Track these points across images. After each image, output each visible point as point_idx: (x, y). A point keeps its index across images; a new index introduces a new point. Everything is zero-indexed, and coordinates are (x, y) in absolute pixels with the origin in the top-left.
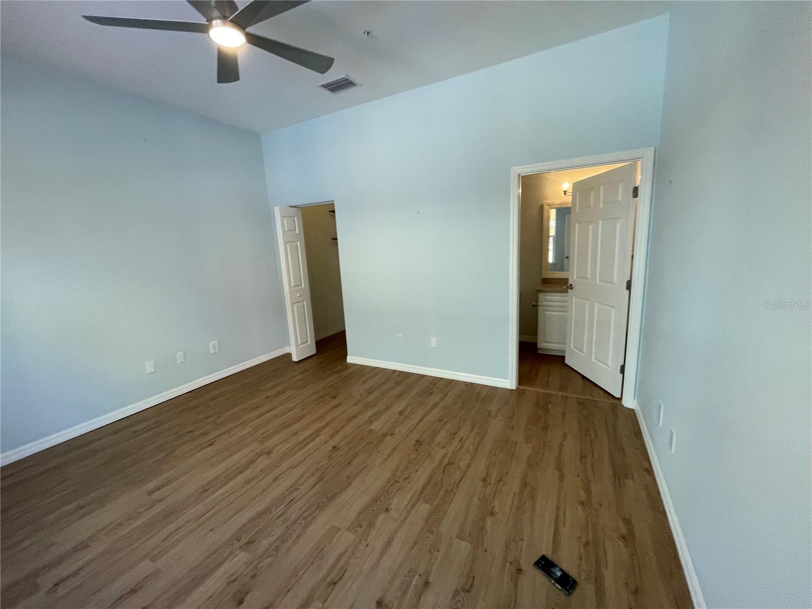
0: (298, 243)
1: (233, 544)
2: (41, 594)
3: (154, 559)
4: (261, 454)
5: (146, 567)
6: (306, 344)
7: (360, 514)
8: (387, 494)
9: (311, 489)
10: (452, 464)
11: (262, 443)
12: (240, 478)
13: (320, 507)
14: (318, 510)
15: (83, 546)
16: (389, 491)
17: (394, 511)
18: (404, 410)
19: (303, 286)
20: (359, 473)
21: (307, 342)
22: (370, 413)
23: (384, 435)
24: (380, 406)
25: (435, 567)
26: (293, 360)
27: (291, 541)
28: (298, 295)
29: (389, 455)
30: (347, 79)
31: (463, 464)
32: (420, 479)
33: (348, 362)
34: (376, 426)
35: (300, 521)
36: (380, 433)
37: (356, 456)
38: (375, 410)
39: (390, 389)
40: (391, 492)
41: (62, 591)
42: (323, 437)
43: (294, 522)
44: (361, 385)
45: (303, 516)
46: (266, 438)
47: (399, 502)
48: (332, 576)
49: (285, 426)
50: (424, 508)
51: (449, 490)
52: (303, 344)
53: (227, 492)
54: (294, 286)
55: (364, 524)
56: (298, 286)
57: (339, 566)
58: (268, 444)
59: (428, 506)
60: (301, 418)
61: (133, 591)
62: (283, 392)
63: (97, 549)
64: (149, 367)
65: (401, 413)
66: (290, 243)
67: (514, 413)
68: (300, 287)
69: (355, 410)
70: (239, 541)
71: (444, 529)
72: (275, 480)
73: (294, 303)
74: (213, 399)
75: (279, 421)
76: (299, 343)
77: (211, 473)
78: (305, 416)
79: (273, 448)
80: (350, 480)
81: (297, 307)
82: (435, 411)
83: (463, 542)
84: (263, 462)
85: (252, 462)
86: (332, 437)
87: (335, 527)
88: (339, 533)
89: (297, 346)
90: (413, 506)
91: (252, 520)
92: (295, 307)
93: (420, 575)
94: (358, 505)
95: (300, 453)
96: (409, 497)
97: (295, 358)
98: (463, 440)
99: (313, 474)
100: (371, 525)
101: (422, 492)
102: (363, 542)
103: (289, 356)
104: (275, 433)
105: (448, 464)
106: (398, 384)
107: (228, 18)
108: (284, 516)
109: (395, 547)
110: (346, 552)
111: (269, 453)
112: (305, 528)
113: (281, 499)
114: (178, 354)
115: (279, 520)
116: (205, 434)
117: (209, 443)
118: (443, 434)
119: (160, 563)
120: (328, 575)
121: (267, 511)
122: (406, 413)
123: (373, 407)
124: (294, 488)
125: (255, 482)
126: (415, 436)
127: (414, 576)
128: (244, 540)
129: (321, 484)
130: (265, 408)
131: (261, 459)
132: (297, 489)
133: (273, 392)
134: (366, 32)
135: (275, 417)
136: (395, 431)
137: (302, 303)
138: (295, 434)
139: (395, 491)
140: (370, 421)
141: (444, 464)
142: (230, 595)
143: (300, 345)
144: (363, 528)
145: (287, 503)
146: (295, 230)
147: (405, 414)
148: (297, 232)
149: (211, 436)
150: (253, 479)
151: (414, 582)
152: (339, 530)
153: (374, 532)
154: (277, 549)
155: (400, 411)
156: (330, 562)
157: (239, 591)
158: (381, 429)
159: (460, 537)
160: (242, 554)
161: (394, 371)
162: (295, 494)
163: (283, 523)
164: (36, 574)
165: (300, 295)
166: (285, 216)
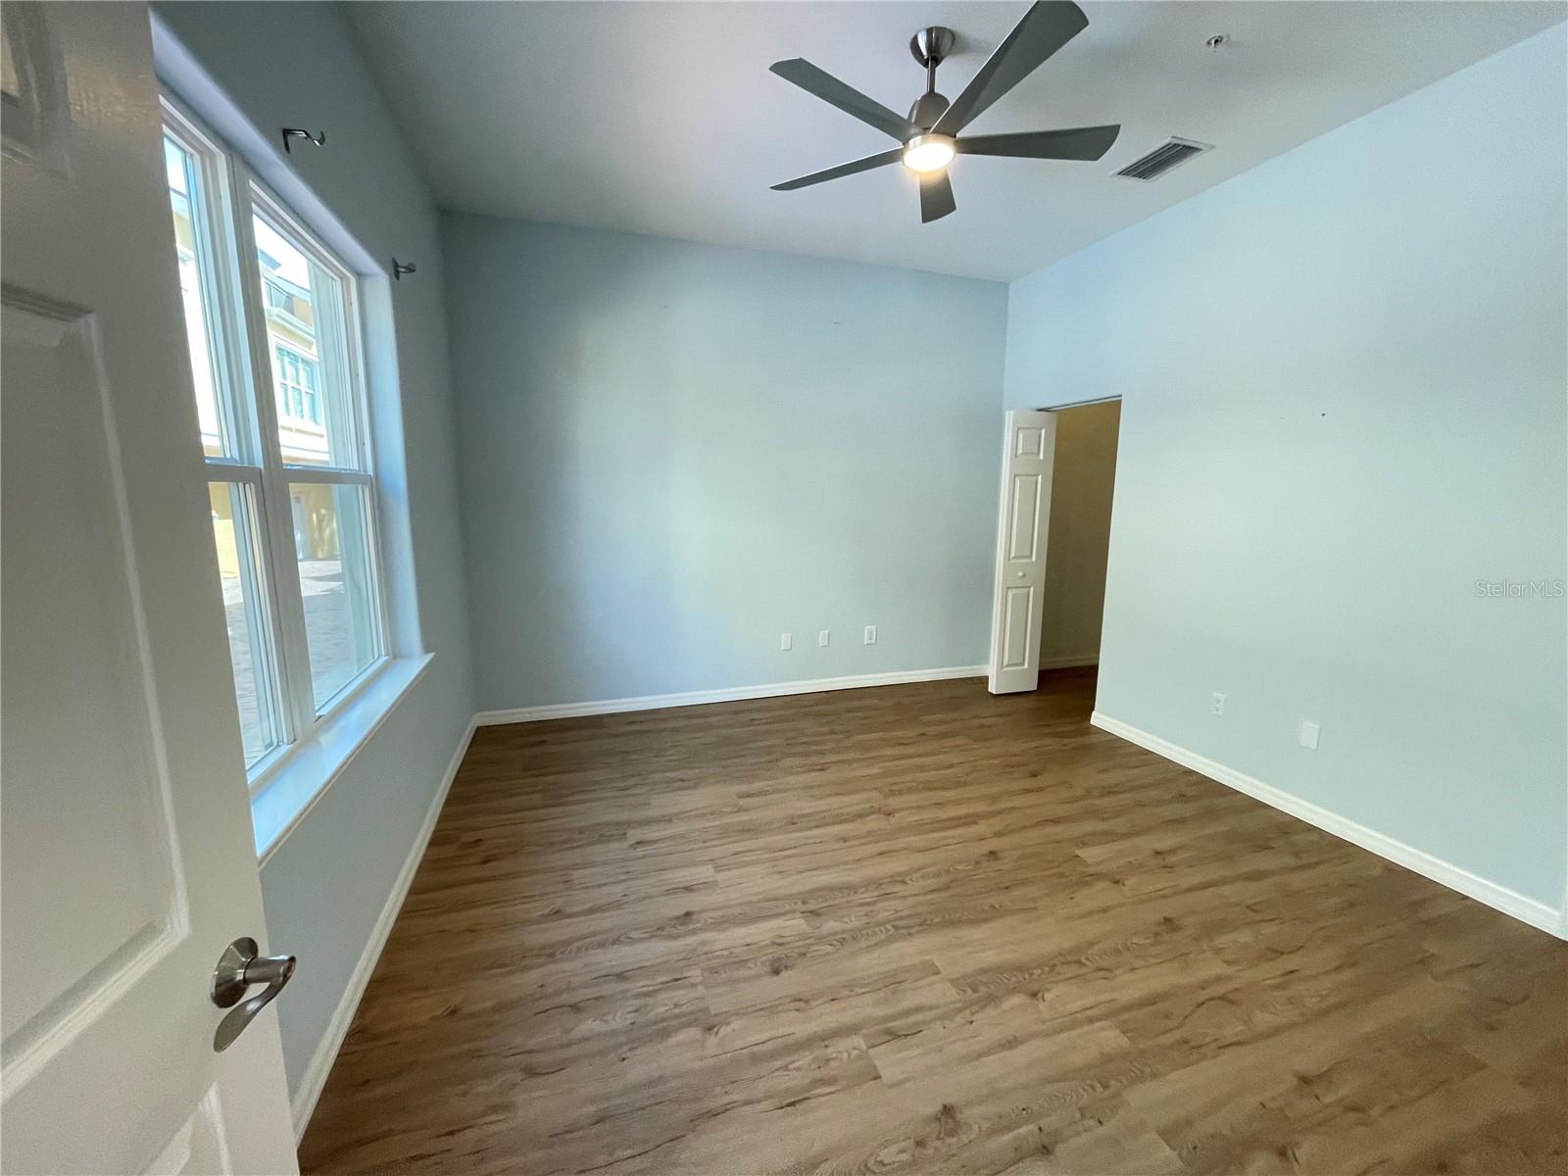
0: (1040, 477)
1: (796, 903)
2: (626, 844)
3: (718, 869)
4: (879, 811)
5: (705, 872)
6: (1020, 668)
7: (983, 971)
8: (1051, 971)
9: (926, 894)
10: (1232, 1002)
11: (887, 796)
12: (836, 829)
13: (925, 925)
14: (922, 928)
15: (668, 819)
16: (1057, 969)
17: (1046, 1004)
18: (1171, 852)
19: (1034, 559)
20: (1013, 912)
21: (1023, 664)
22: (1089, 827)
23: (1098, 876)
24: (1119, 824)
25: (1079, 1141)
26: (990, 690)
27: (864, 944)
28: (1020, 574)
29: (1090, 914)
30: (1175, 145)
31: (1263, 1019)
32: (1131, 986)
33: (1092, 723)
34: (1090, 854)
35: (889, 927)
36: (1092, 870)
38: (1102, 826)
39: (1159, 803)
40: (1059, 973)
41: (640, 851)
42: (982, 828)
43: (878, 924)
44: (1099, 772)
45: (897, 923)
46: (892, 793)
47: (1065, 997)
48: (898, 1023)
49: (928, 787)
50: (1110, 1038)
51: (1191, 1044)
52: (1012, 665)
53: (816, 837)
54: (1015, 557)
55: (983, 990)
56: (1023, 557)
57: (914, 1019)
58: (895, 802)
59: (1124, 1040)
61: (688, 889)
63: (678, 828)
64: (785, 640)
65: (1158, 853)
66: (1024, 478)
67: (1527, 997)
68: (1028, 560)
69: (1060, 810)
70: (804, 903)
71: (1136, 1096)
72: (881, 854)
73: (1008, 588)
74: (849, 711)
75: (922, 776)
76: (1006, 662)
77: (806, 806)
78: (966, 784)
79: (898, 810)
80: (995, 913)
82: (1253, 887)
83: (1168, 1149)
84: (874, 823)
85: (860, 816)
86: (998, 834)
87: (933, 964)
88: (936, 978)
89: (1001, 666)
90: (1091, 1020)
91: (830, 888)
92: (1010, 594)
93: (1040, 1129)
94: (990, 958)
95: (936, 835)
96: (1090, 1001)
97: (992, 688)
98: (1296, 975)
99: (937, 875)
100: (992, 999)
101: (1127, 1008)
102: (967, 1013)
103: (984, 680)
104: (910, 790)
105: (1223, 998)
106: (1182, 798)
107: (930, 128)
108: (871, 908)
109: (1019, 1056)
110: (931, 1008)
111: (889, 814)
112: (889, 941)
113: (876, 883)
114: (821, 632)
115: (862, 908)
116: (821, 753)
117: (820, 767)
118: (1244, 937)
119: (720, 877)
120: (893, 1018)
121: (851, 888)
122: (1172, 859)
123: (1104, 819)
124: (900, 879)
125: (857, 842)
126: (1169, 909)
127: (1027, 1122)
128: (810, 907)
129: (945, 894)
130: (911, 750)
131: (872, 817)
132: (904, 882)
133: (932, 730)
134: (1213, 42)
135: (922, 768)
136: (1127, 879)
137: (1025, 590)
138: (939, 805)
139: (1067, 976)
140: (1083, 841)
141: (1211, 992)
142: (770, 957)
143: (1007, 666)
144: (976, 995)
145: (883, 892)
146: (1039, 452)
147: (1167, 861)
148: (1041, 457)
149: (828, 758)
150: (855, 838)
151: (1023, 1130)
152: (938, 973)
153: (991, 1012)
154: (843, 941)
155: (1159, 849)
156: (905, 1005)
157: (779, 959)
158: (1098, 864)
159: (1168, 1134)
160: (802, 921)
162: (897, 888)
163: (866, 915)
164: (629, 824)
165: (1024, 576)
166: (1023, 428)
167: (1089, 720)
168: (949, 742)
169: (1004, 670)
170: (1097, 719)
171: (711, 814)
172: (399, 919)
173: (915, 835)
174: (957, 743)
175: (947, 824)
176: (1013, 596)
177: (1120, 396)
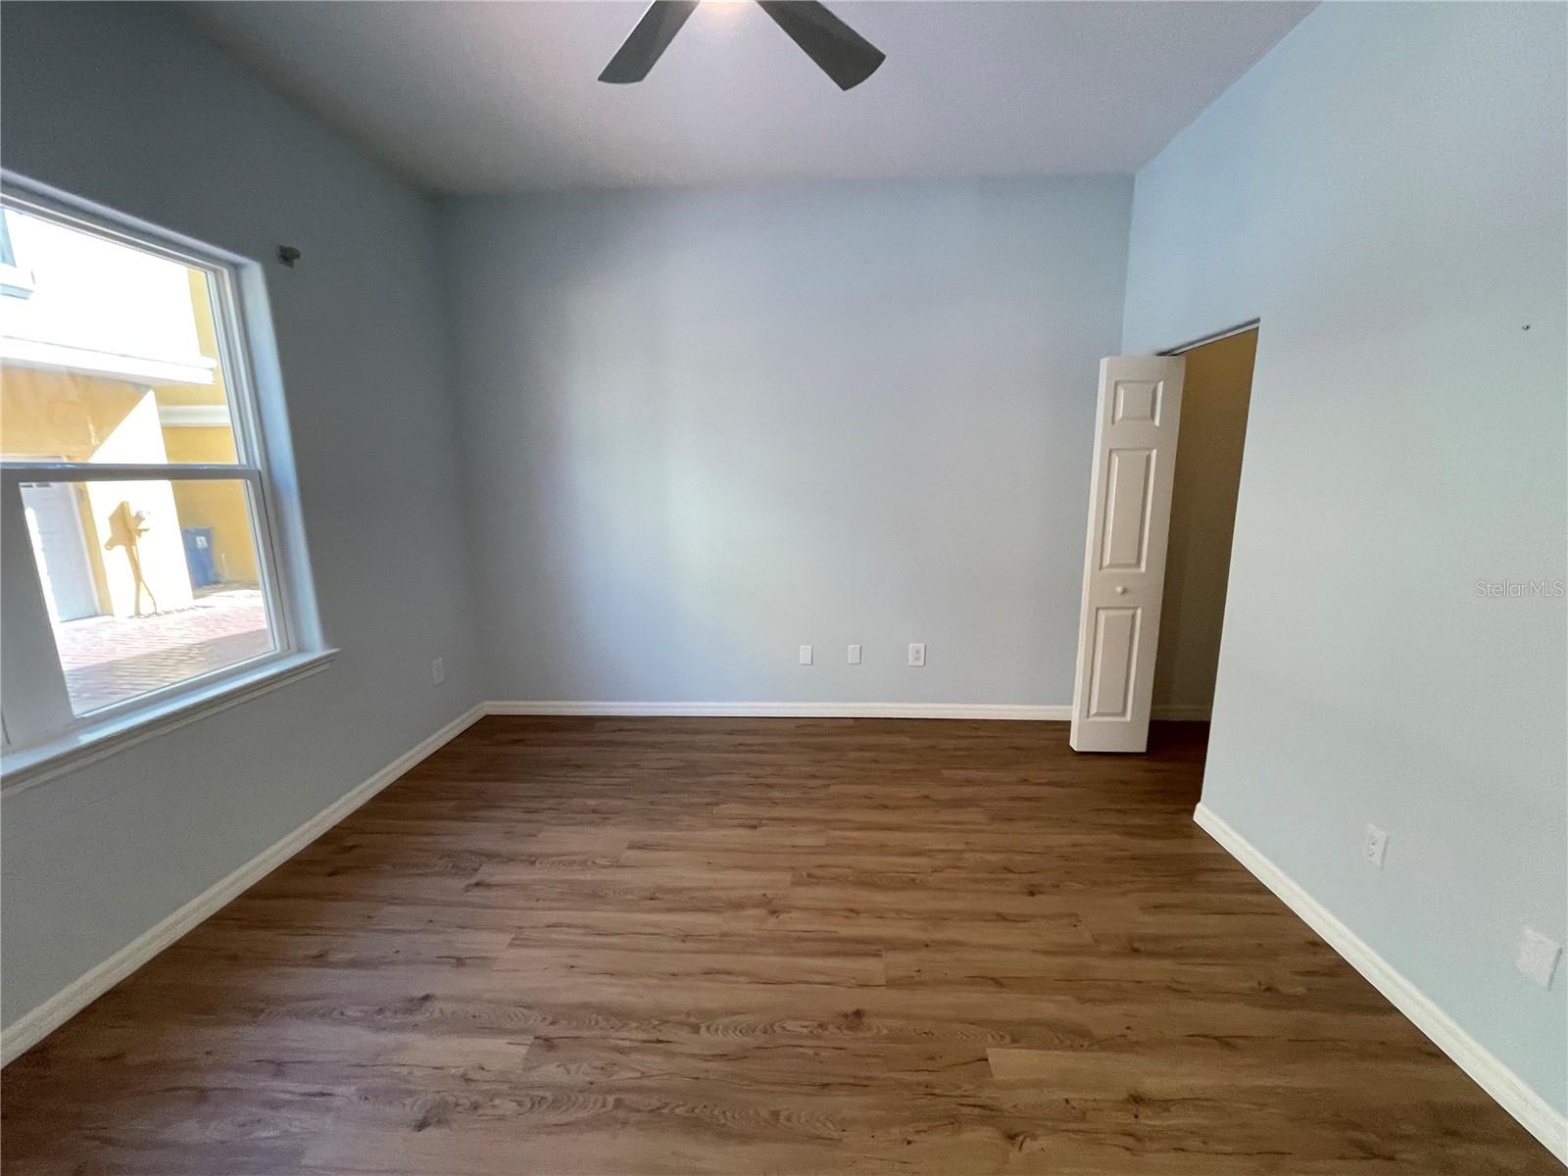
0: (1155, 451)
2: (464, 884)
4: (765, 903)
6: (1116, 720)
11: (796, 883)
14: (648, 1116)
18: (1164, 1104)
19: (1143, 569)
21: (1121, 715)
22: (1051, 1008)
23: (989, 1113)
24: (1106, 1018)
26: (1071, 744)
27: (556, 1117)
28: (1119, 589)
33: (1195, 818)
34: (1008, 1061)
35: (609, 1098)
36: (987, 1095)
37: (858, 1085)
38: (1074, 1014)
39: (1215, 993)
42: (879, 966)
45: (627, 1095)
46: (812, 879)
52: (1106, 714)
54: (1114, 565)
56: (1129, 566)
58: (798, 894)
60: (912, 884)
62: (956, 804)
64: (805, 653)
65: (1136, 1101)
66: (1125, 452)
68: (1134, 571)
72: (708, 973)
73: (1100, 607)
75: (872, 861)
76: (1093, 708)
79: (788, 909)
81: (1106, 619)
84: (745, 921)
85: (739, 906)
86: (892, 983)
89: (1086, 713)
92: (1104, 616)
97: (1076, 742)
104: (834, 881)
111: (774, 912)
113: (660, 1019)
114: (851, 646)
116: (772, 803)
122: (1150, 1121)
123: (1086, 1000)
124: (699, 1021)
125: (695, 946)
128: (554, 1031)
131: (751, 911)
132: (696, 1029)
133: (946, 793)
135: (882, 849)
136: (1035, 1136)
137: (1131, 612)
138: (853, 912)
140: (1017, 1034)
143: (1095, 715)
145: (654, 1036)
146: (1153, 416)
148: (1157, 422)
150: (699, 938)
154: (537, 1103)
155: (1143, 1092)
158: (1010, 1086)
160: (523, 1051)
161: (1318, 945)
165: (1125, 591)
166: (1123, 382)
167: (1191, 812)
168: (947, 815)
169: (1091, 719)
170: (1204, 815)
171: (580, 865)
172: (201, 925)
173: (777, 954)
174: (963, 817)
175: (835, 946)
176: (1107, 619)
177: (1258, 320)
